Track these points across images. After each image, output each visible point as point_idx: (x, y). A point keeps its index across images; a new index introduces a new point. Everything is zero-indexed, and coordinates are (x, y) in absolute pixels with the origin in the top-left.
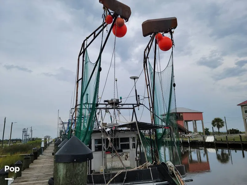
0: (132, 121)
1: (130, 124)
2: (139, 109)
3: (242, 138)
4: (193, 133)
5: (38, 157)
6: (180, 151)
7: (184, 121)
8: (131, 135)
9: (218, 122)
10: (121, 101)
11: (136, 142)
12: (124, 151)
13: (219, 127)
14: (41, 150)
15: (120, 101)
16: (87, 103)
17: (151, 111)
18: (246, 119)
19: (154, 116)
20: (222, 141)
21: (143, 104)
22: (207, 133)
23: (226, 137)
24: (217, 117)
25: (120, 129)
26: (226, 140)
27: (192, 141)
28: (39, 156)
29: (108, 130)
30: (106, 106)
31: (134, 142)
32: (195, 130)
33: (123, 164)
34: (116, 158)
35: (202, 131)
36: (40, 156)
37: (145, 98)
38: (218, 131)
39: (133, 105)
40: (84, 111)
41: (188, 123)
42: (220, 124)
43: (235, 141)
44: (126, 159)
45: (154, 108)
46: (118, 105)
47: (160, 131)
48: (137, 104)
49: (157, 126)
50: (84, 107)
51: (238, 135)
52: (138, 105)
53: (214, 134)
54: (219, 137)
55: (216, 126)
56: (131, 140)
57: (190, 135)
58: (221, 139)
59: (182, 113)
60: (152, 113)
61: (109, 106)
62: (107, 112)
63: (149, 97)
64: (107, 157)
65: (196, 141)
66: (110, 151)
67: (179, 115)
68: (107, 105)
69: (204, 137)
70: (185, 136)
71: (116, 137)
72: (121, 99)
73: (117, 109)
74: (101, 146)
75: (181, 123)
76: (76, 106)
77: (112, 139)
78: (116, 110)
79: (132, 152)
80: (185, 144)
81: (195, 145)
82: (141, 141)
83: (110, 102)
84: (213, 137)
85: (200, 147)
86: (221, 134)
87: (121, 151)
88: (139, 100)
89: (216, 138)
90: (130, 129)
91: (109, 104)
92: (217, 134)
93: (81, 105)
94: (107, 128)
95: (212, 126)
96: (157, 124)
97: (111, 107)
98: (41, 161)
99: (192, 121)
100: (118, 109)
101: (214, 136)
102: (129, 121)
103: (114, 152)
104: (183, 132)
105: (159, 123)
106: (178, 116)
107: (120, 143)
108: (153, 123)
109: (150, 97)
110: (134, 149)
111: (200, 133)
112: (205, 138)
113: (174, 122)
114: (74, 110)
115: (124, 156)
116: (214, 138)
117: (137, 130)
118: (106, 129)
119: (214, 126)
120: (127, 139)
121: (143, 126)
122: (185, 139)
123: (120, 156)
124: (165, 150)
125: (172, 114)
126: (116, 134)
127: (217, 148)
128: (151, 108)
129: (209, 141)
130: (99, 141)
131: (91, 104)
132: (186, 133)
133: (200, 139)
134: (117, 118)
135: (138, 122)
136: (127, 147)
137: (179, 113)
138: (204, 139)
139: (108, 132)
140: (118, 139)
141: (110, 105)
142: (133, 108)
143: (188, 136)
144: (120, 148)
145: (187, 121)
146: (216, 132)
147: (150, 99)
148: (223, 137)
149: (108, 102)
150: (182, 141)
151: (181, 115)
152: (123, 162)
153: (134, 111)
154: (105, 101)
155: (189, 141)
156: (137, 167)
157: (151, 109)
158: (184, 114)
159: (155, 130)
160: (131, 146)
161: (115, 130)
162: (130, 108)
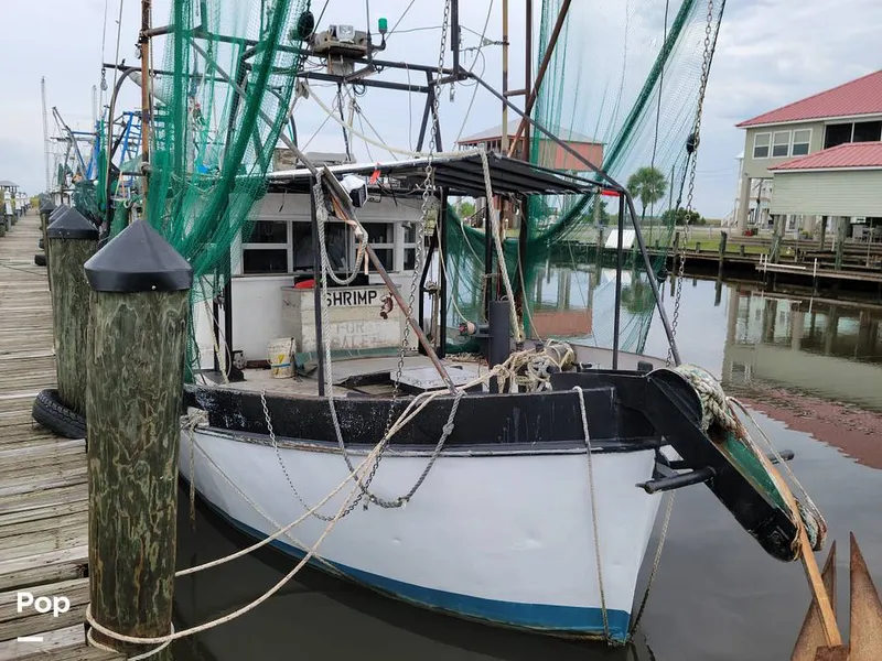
2: (452, 98)
3: (727, 242)
8: (404, 215)
9: (647, 183)
10: (383, 42)
12: (374, 278)
13: (647, 198)
15: (376, 41)
20: (659, 248)
21: (471, 76)
23: (677, 234)
24: (647, 165)
29: (354, 182)
31: (411, 245)
34: (344, 312)
37: (486, 42)
39: (429, 71)
42: (653, 190)
43: (701, 252)
44: (384, 315)
52: (458, 74)
55: (639, 196)
56: (400, 233)
58: (656, 241)
69: (599, 232)
70: (534, 224)
72: (383, 30)
73: (355, 82)
74: (280, 252)
84: (631, 232)
85: (582, 262)
87: (362, 280)
97: (325, 70)
100: (361, 87)
110: (410, 272)
112: (605, 235)
115: (377, 301)
123: (362, 303)
127: (636, 270)
132: (538, 215)
138: (600, 237)
139: (354, 194)
142: (429, 90)
153: (431, 103)
160: (400, 259)
162: (415, 89)
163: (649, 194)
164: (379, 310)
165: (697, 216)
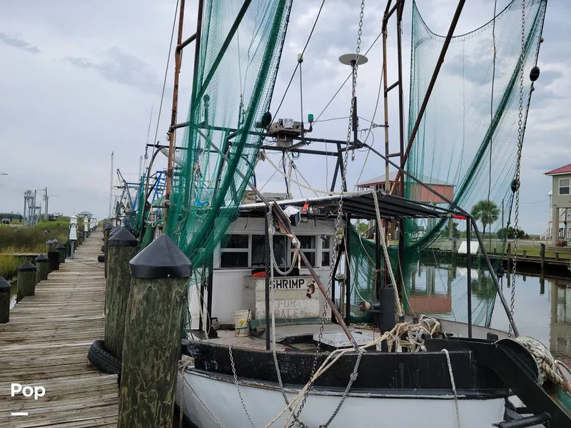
2: (353, 159)
3: (546, 250)
5: (61, 265)
8: (322, 231)
9: (485, 211)
10: (311, 127)
13: (486, 221)
14: (70, 245)
15: (307, 127)
18: (559, 208)
20: (497, 254)
21: (365, 145)
28: (64, 262)
29: (292, 211)
30: (262, 139)
36: (66, 260)
37: (374, 126)
38: (482, 231)
39: (339, 143)
42: (490, 215)
43: (527, 257)
44: (309, 296)
52: (357, 145)
55: (480, 219)
56: (320, 242)
58: (494, 249)
62: (263, 158)
63: (387, 122)
64: (256, 287)
65: (436, 249)
69: (453, 243)
72: (311, 119)
73: (293, 150)
76: (172, 130)
78: (289, 154)
83: (275, 129)
84: (477, 243)
85: (443, 263)
91: (269, 135)
98: (68, 276)
110: (326, 268)
115: (304, 287)
118: (283, 207)
120: (310, 241)
127: (481, 268)
128: (396, 155)
138: (455, 246)
141: (270, 139)
142: (339, 154)
149: (269, 129)
153: (340, 162)
154: (259, 125)
160: (319, 259)
162: (330, 154)
163: (487, 218)
164: (306, 293)
165: (522, 232)
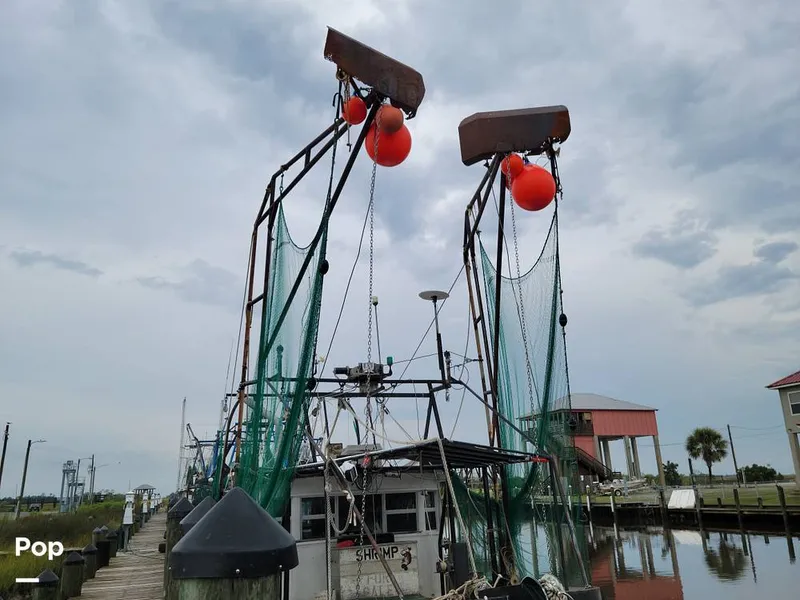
0: (425, 438)
1: (419, 448)
2: (447, 399)
3: (786, 496)
4: (628, 479)
5: (112, 560)
6: (585, 538)
7: (596, 438)
8: (422, 486)
9: (706, 443)
10: (390, 371)
11: (438, 510)
12: (399, 537)
13: (710, 458)
14: (123, 533)
15: (386, 370)
16: (278, 377)
17: (487, 406)
18: (796, 434)
19: (497, 422)
20: (723, 506)
21: (460, 382)
22: (671, 477)
23: (735, 491)
24: (701, 426)
25: (386, 464)
26: (734, 503)
27: (623, 505)
28: (115, 556)
29: (347, 466)
30: (342, 386)
31: (432, 510)
32: (634, 467)
33: (395, 583)
34: (372, 565)
35: (655, 473)
36: (118, 554)
37: (467, 360)
38: (708, 473)
39: (429, 383)
40: (267, 404)
41: (611, 443)
42: (714, 449)
43: (764, 507)
44: (405, 567)
45: (497, 394)
46: (379, 385)
47: (519, 471)
48: (443, 381)
49: (509, 453)
50: (267, 390)
51: (772, 486)
52: (447, 383)
53: (694, 481)
54: (711, 494)
55: (701, 456)
56: (421, 500)
57: (616, 484)
58: (719, 500)
59: (589, 411)
60: (491, 412)
61: (350, 388)
62: (344, 407)
63: (480, 356)
64: (341, 560)
65: (637, 504)
66: (351, 538)
67: (581, 418)
68: (342, 382)
69: (661, 494)
70: (599, 489)
71: (372, 491)
72: (390, 363)
73: (377, 395)
74: (323, 522)
75: (588, 446)
76: (242, 388)
77: (358, 498)
78: (373, 400)
79: (424, 544)
80: (601, 516)
81: (635, 517)
82: (456, 505)
83: (354, 374)
84: (692, 491)
85: (650, 525)
86: (718, 482)
87: (388, 538)
88: (449, 369)
89: (701, 496)
90: (418, 464)
91: (350, 381)
92: (702, 483)
93: (258, 382)
94: (343, 461)
95: (686, 454)
96: (509, 448)
97: (357, 390)
98: (119, 572)
99: (621, 437)
100: (381, 399)
101: (696, 490)
102: (416, 438)
103: (367, 541)
104: (594, 473)
105: (516, 443)
106: (578, 421)
107: (386, 512)
108: (496, 445)
109: (484, 357)
110: (431, 532)
111: (649, 479)
112: (666, 495)
113: (565, 441)
114: (235, 400)
115: (398, 556)
116: (697, 496)
117: (444, 471)
118: (340, 463)
119: (695, 455)
120: (409, 499)
121: (463, 454)
122: (599, 500)
123: (387, 557)
124: (534, 535)
125: (557, 416)
126: (374, 480)
127: (704, 530)
128: (489, 393)
129: (678, 507)
130: (316, 505)
131: (293, 380)
132: (602, 479)
133: (650, 498)
134: (378, 426)
135: (445, 442)
136: (409, 524)
137: (581, 413)
138: (662, 498)
139: (347, 473)
140: (378, 497)
141: (352, 384)
142: (431, 395)
143: (608, 488)
144: (385, 530)
145: (605, 439)
146: (702, 476)
147: (485, 363)
148: (724, 492)
149: (349, 375)
150: (591, 504)
151: (586, 416)
152: (397, 576)
153: (433, 403)
154: (338, 371)
155: (615, 505)
156: (443, 594)
157: (490, 397)
158: (595, 415)
159: (502, 467)
160: (422, 521)
161: (370, 467)
162: (419, 395)
163: (711, 453)
164: (400, 563)
